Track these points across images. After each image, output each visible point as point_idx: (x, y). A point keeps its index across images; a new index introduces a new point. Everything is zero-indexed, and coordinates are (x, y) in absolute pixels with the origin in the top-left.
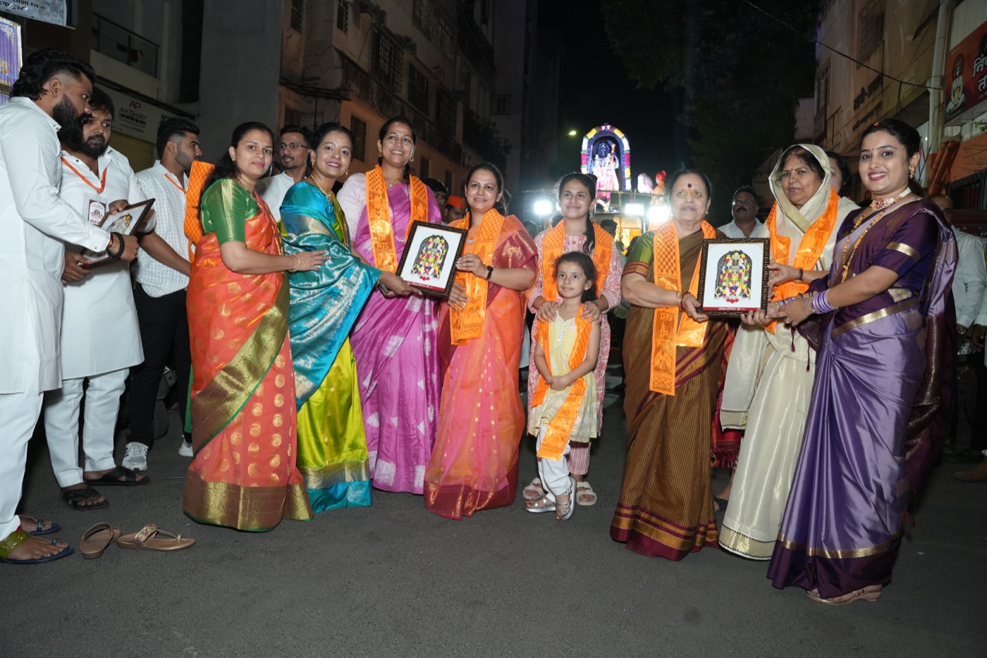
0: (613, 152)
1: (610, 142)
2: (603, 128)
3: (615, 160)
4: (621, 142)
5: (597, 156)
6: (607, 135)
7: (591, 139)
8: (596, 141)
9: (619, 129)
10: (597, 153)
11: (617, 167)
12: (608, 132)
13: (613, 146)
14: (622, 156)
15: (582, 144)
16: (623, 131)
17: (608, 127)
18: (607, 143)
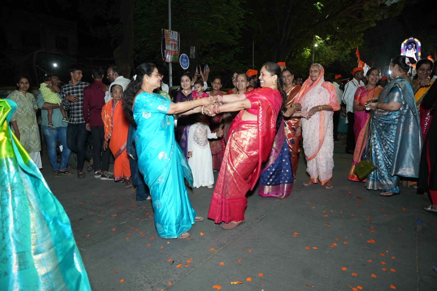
0: (414, 47)
1: (413, 44)
2: (410, 39)
3: (415, 50)
4: (417, 43)
5: (407, 50)
6: (411, 41)
7: (405, 43)
8: (407, 44)
9: (417, 38)
10: (407, 48)
11: (416, 52)
12: (412, 40)
13: (414, 45)
14: (417, 48)
15: (401, 45)
16: (418, 39)
17: (412, 38)
18: (411, 44)
